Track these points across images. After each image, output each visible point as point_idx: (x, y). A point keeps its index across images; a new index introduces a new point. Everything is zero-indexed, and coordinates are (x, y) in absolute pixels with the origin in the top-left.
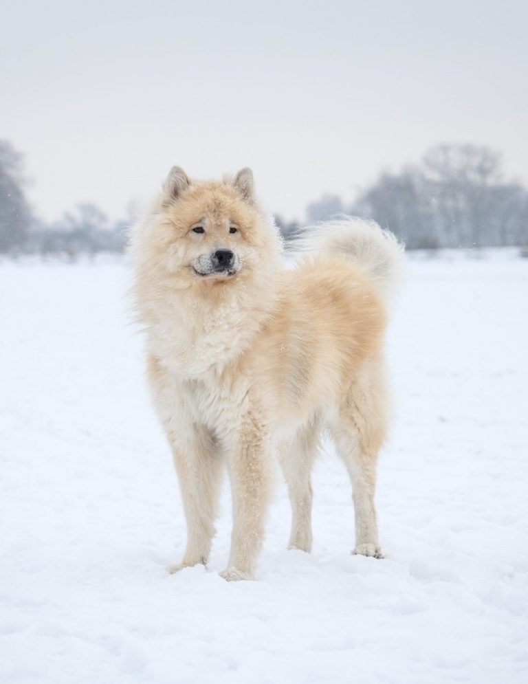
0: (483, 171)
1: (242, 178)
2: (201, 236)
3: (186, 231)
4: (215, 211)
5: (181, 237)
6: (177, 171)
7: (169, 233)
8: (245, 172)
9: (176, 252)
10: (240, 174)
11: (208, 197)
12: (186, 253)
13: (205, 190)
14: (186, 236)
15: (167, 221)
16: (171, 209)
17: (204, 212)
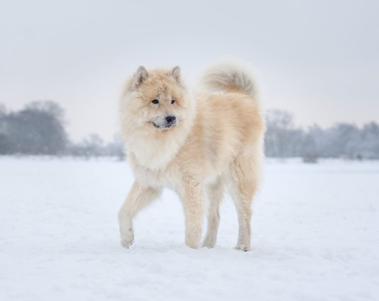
0: (285, 122)
1: (175, 72)
2: (156, 106)
3: (149, 102)
4: (164, 92)
5: (146, 106)
6: (142, 68)
7: (139, 103)
8: (176, 68)
9: (143, 114)
10: (174, 70)
11: (160, 84)
12: (148, 115)
13: (158, 80)
14: (148, 105)
15: (138, 96)
16: (140, 89)
17: (159, 91)
